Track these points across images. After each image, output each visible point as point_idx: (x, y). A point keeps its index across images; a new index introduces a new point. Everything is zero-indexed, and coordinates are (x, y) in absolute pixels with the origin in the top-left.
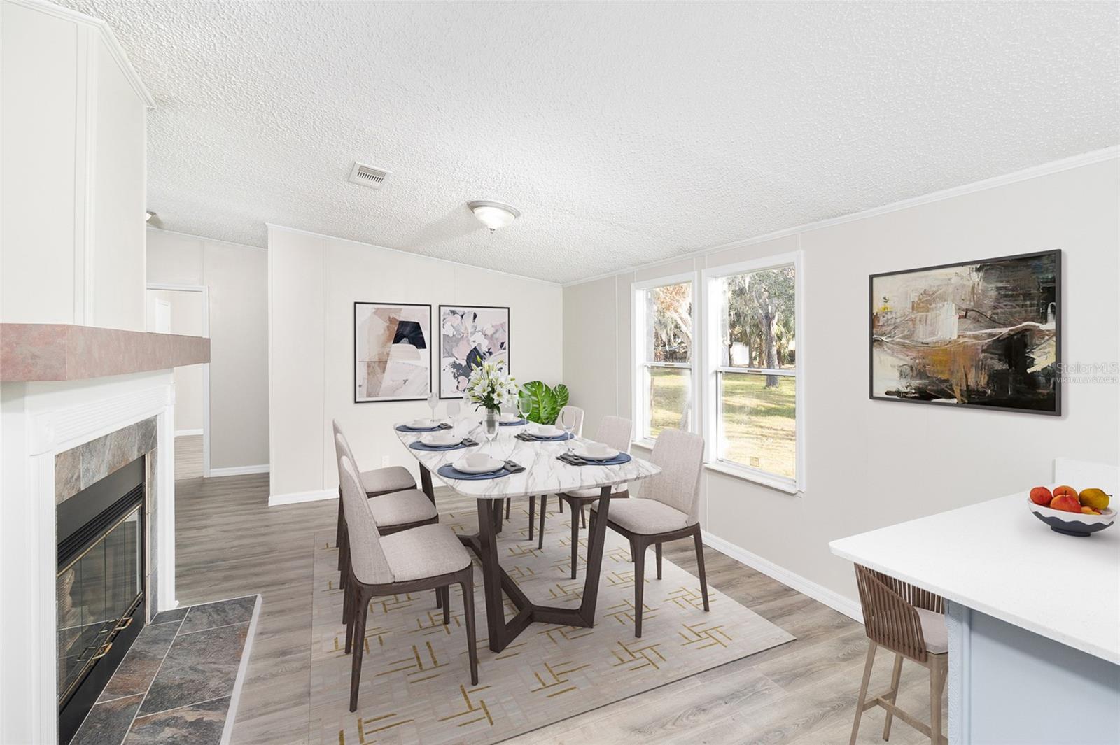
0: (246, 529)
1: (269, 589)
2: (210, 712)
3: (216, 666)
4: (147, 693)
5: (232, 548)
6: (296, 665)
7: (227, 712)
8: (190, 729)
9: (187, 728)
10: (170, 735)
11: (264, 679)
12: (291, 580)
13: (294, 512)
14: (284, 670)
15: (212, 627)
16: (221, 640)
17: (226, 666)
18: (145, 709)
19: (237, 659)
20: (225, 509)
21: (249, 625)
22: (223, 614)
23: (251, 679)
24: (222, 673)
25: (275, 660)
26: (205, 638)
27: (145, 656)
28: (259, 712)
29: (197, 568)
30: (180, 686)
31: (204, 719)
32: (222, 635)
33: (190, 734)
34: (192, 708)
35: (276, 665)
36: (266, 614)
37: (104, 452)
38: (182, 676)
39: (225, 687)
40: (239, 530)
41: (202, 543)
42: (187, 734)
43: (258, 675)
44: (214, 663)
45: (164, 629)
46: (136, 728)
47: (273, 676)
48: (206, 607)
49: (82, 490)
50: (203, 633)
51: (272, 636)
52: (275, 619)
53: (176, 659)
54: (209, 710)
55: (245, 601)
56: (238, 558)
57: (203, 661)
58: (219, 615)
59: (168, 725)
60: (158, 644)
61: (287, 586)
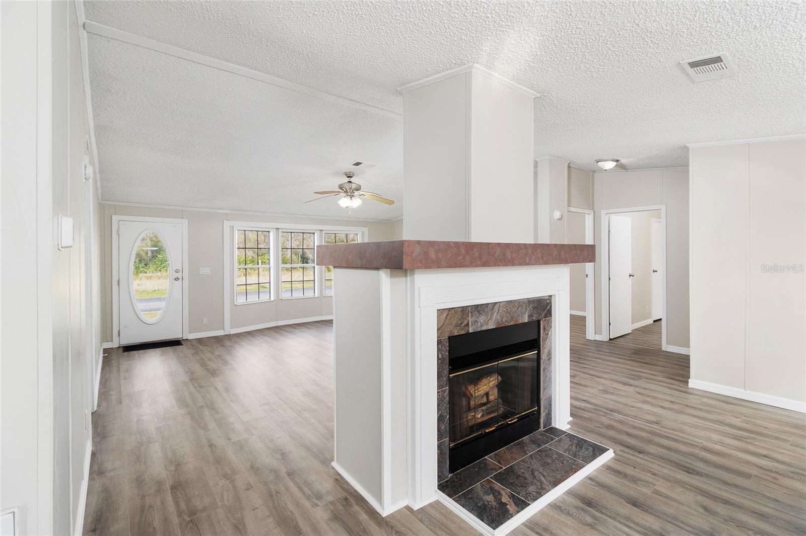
0: (654, 398)
1: (627, 450)
2: (513, 504)
3: (542, 478)
4: (505, 468)
5: (632, 407)
6: (589, 519)
7: (519, 512)
8: (498, 506)
9: (497, 503)
10: (489, 500)
11: (562, 511)
12: (648, 454)
13: (704, 400)
14: (577, 516)
15: (565, 453)
16: (562, 465)
17: (547, 483)
18: (495, 478)
19: (556, 483)
20: (655, 377)
21: (584, 467)
22: (578, 449)
23: (556, 504)
24: (541, 486)
25: (580, 503)
26: (555, 458)
27: (523, 448)
28: (538, 530)
29: (599, 410)
30: (518, 476)
31: (508, 506)
32: (565, 462)
33: (495, 508)
34: (510, 494)
35: (577, 508)
36: (607, 468)
37: (492, 314)
38: (525, 472)
39: (533, 496)
40: (648, 396)
41: (618, 395)
42: (494, 507)
43: (562, 505)
44: (544, 476)
45: (545, 438)
46: (484, 483)
47: (569, 514)
48: (575, 438)
49: (470, 332)
50: (557, 453)
51: (594, 486)
52: (609, 475)
53: (532, 459)
54: (514, 503)
55: (599, 448)
56: (628, 416)
57: (541, 471)
58: (576, 448)
59: (493, 494)
60: (535, 444)
61: (641, 455)
